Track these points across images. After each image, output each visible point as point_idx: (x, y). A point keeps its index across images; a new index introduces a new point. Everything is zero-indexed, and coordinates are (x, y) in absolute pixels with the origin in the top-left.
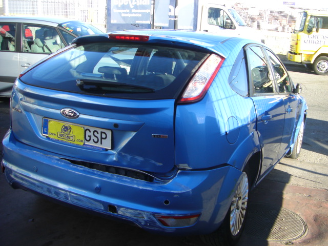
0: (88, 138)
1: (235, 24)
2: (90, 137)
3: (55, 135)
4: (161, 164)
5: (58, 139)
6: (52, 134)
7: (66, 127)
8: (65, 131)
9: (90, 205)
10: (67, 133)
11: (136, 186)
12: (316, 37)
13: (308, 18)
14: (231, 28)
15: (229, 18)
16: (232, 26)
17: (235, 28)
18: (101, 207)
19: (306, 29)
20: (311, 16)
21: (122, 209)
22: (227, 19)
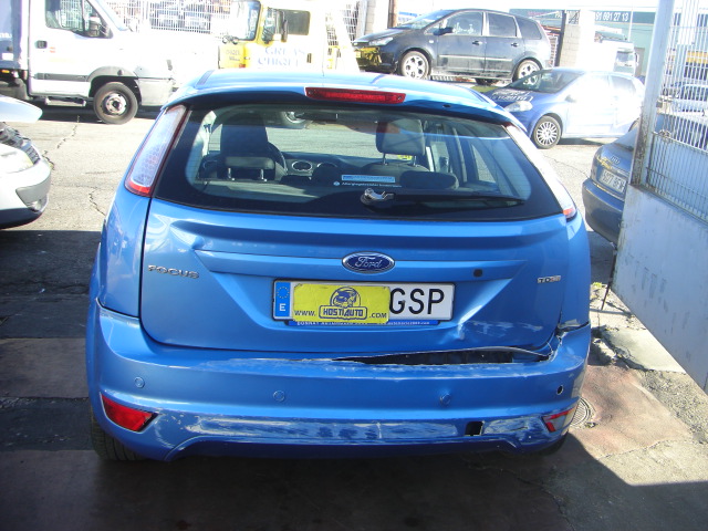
0: (397, 307)
1: (110, 26)
2: (402, 303)
3: (311, 313)
4: (540, 328)
5: (321, 320)
6: (304, 313)
7: (341, 294)
8: (343, 300)
9: (427, 435)
10: (345, 304)
11: (516, 375)
12: (281, 52)
13: (264, 13)
14: (102, 36)
15: (94, 13)
16: (104, 30)
17: (111, 36)
18: (451, 431)
19: (260, 35)
20: (269, 9)
21: (493, 423)
22: (92, 15)
